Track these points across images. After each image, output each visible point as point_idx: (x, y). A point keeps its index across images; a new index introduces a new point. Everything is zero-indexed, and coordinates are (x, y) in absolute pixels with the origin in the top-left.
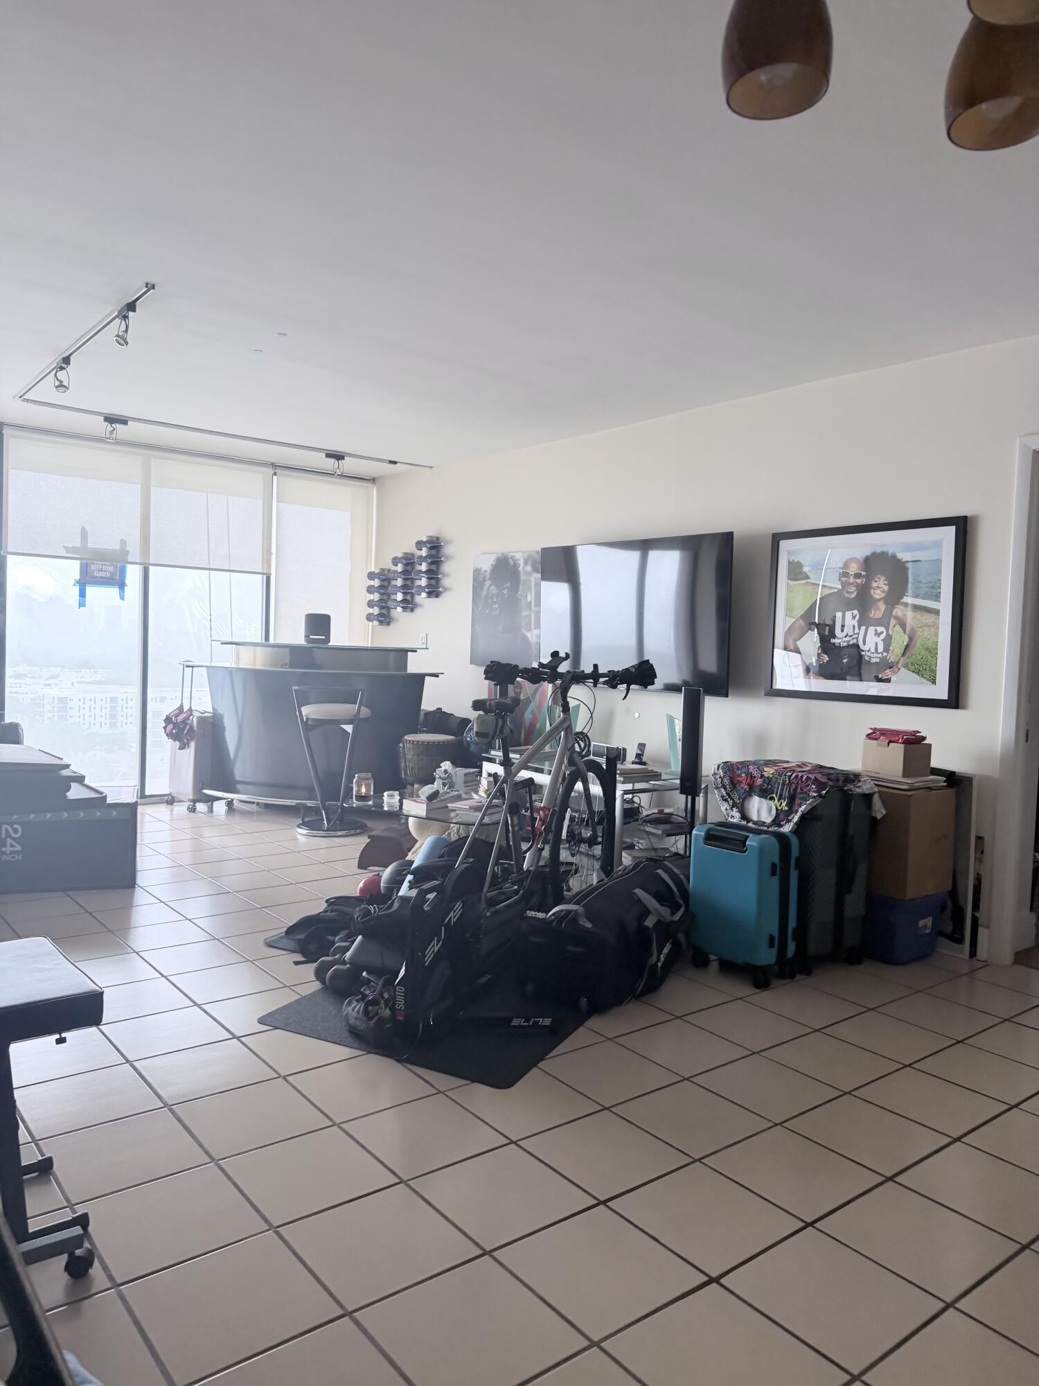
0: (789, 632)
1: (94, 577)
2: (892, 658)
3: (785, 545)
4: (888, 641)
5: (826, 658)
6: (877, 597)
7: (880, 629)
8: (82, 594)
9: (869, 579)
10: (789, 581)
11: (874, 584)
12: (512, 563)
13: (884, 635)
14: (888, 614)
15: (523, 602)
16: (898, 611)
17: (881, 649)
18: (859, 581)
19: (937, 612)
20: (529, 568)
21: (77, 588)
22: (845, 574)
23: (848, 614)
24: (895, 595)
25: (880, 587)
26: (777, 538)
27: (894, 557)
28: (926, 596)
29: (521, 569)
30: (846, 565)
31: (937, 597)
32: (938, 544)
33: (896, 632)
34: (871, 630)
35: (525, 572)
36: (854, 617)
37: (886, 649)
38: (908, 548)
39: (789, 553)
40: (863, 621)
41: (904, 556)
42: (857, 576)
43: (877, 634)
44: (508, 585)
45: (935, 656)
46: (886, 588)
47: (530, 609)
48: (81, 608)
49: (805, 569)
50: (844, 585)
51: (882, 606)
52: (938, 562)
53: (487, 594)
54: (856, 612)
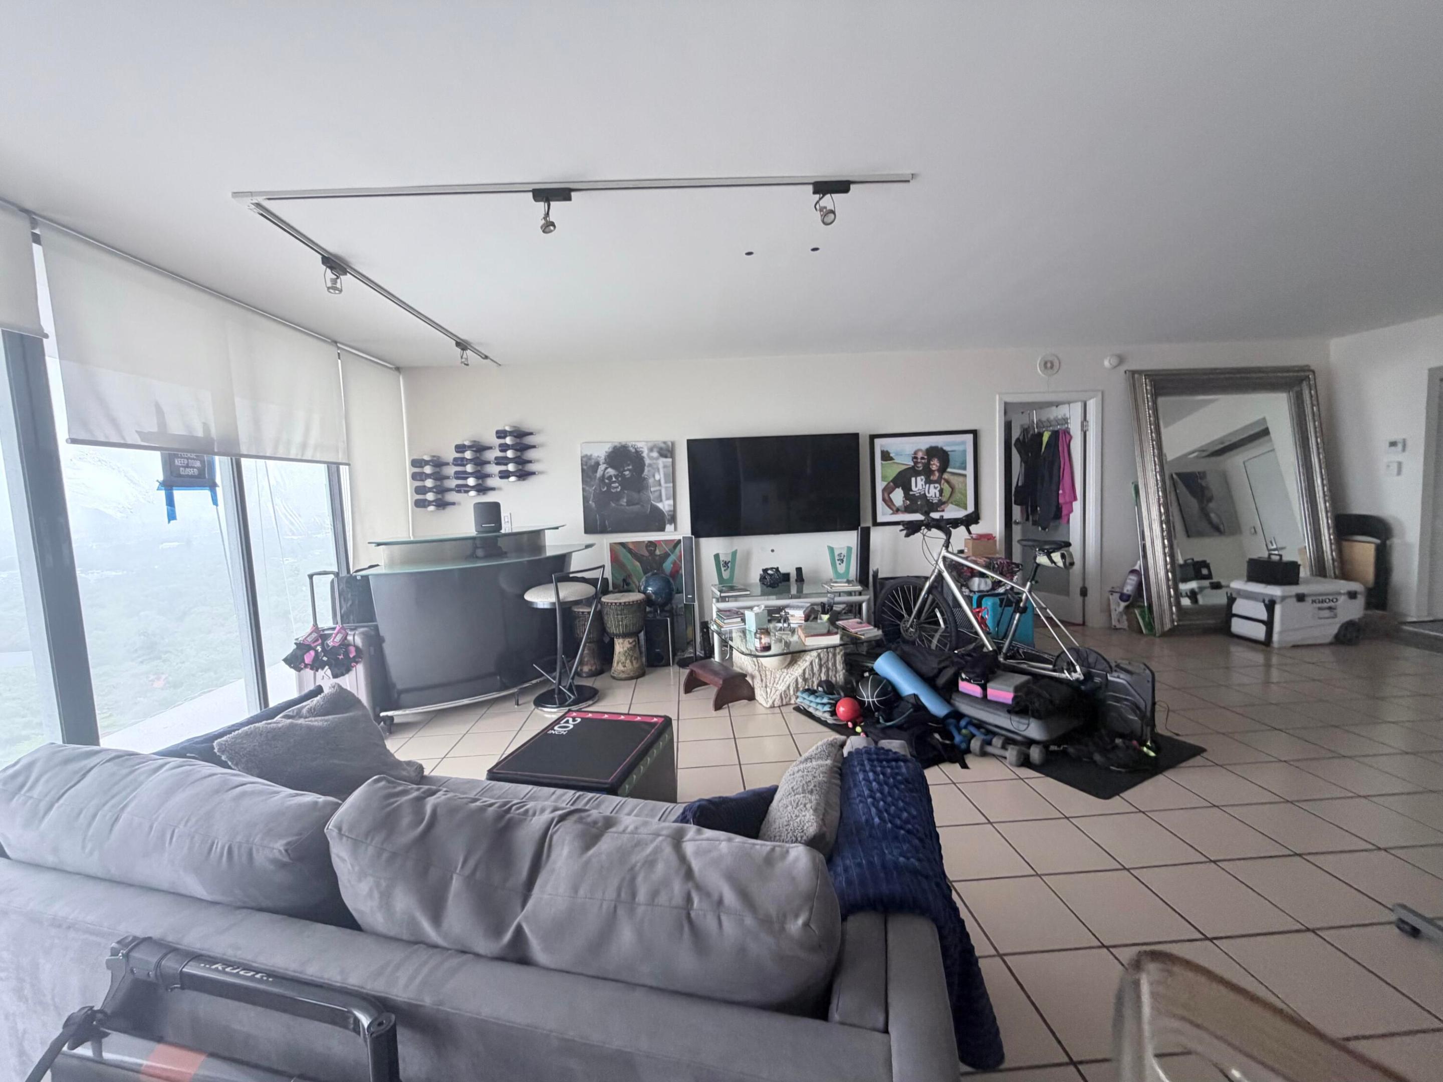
0: (884, 490)
1: (181, 476)
2: (944, 499)
3: (877, 441)
4: (941, 491)
5: (908, 502)
6: (933, 469)
7: (937, 485)
8: (170, 502)
9: (929, 460)
10: (884, 462)
11: (932, 463)
12: (633, 450)
13: (939, 488)
14: (940, 477)
15: (651, 481)
16: (946, 476)
17: (938, 495)
18: (923, 461)
19: (965, 476)
20: (655, 454)
21: (162, 493)
22: (916, 458)
23: (919, 479)
24: (943, 469)
25: (935, 464)
26: (873, 437)
27: (942, 449)
28: (960, 468)
29: (645, 455)
30: (916, 453)
31: (965, 468)
32: (964, 443)
33: (946, 486)
34: (932, 486)
35: (651, 458)
36: (922, 480)
37: (941, 494)
38: (949, 444)
39: (881, 446)
40: (928, 481)
41: (947, 448)
42: (922, 458)
43: (935, 488)
44: (630, 467)
45: (966, 497)
46: (938, 464)
47: (660, 485)
48: (172, 522)
49: (891, 455)
50: (916, 463)
51: (937, 474)
52: (964, 452)
53: (604, 475)
54: (923, 477)
